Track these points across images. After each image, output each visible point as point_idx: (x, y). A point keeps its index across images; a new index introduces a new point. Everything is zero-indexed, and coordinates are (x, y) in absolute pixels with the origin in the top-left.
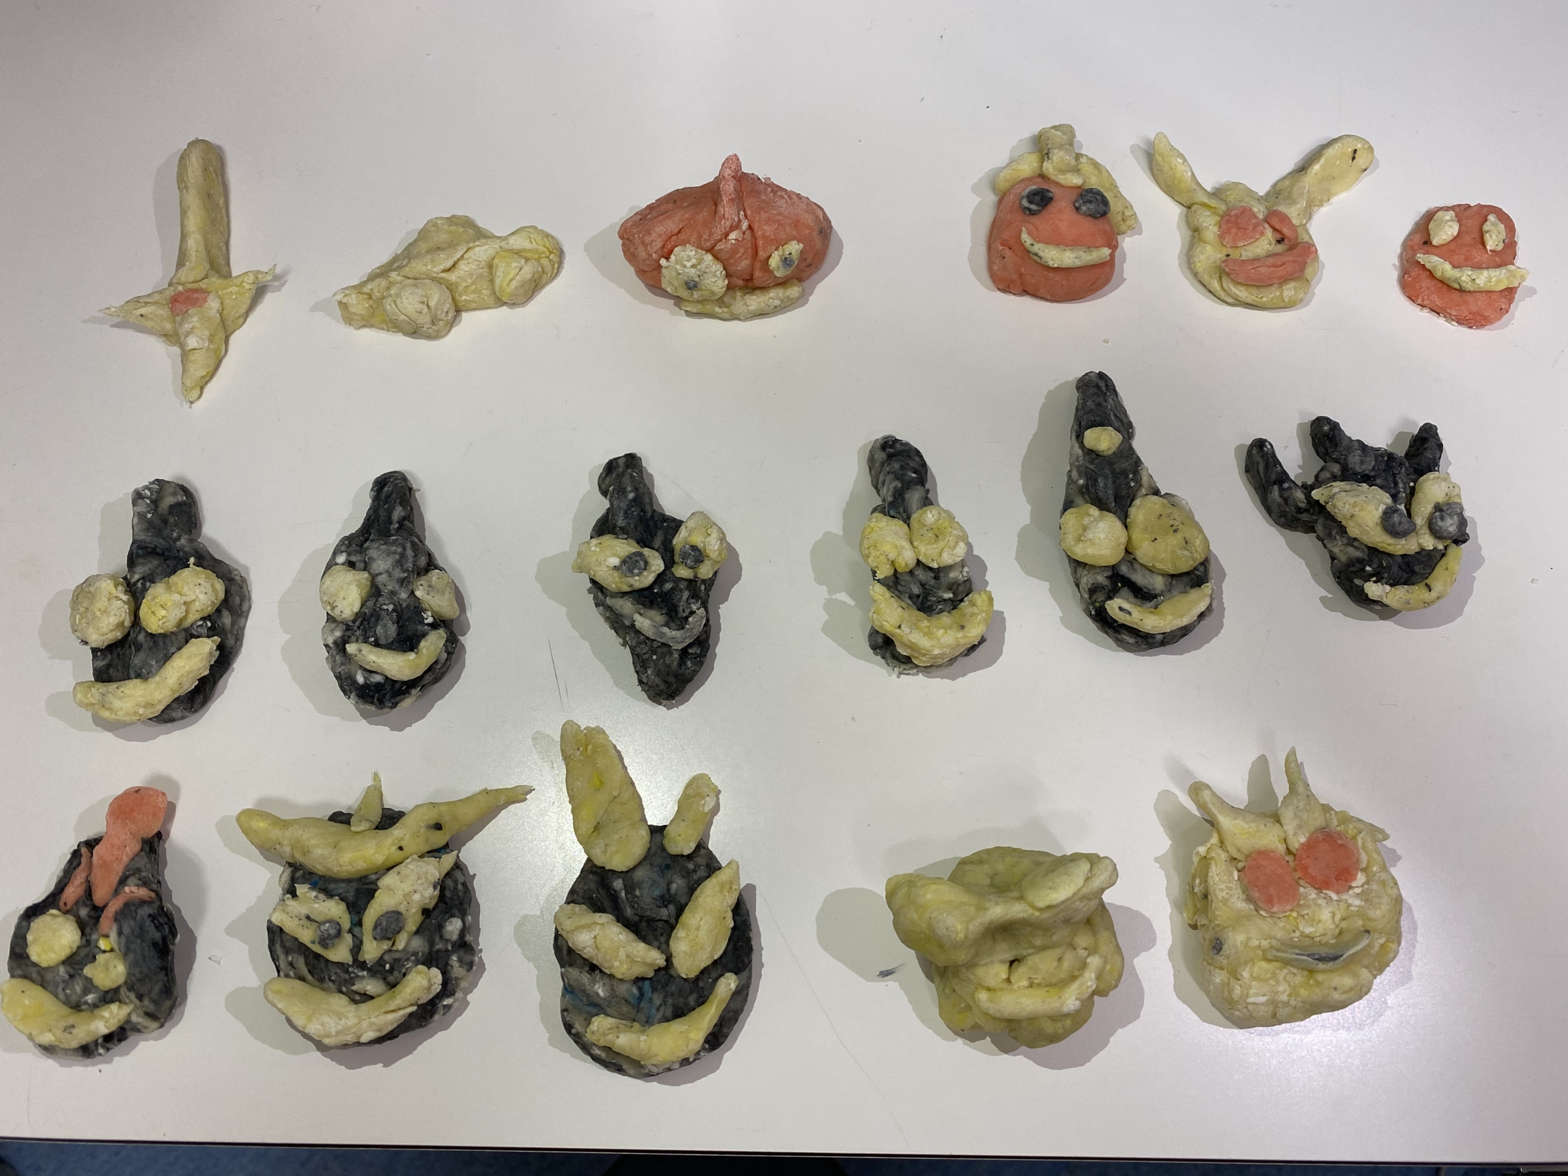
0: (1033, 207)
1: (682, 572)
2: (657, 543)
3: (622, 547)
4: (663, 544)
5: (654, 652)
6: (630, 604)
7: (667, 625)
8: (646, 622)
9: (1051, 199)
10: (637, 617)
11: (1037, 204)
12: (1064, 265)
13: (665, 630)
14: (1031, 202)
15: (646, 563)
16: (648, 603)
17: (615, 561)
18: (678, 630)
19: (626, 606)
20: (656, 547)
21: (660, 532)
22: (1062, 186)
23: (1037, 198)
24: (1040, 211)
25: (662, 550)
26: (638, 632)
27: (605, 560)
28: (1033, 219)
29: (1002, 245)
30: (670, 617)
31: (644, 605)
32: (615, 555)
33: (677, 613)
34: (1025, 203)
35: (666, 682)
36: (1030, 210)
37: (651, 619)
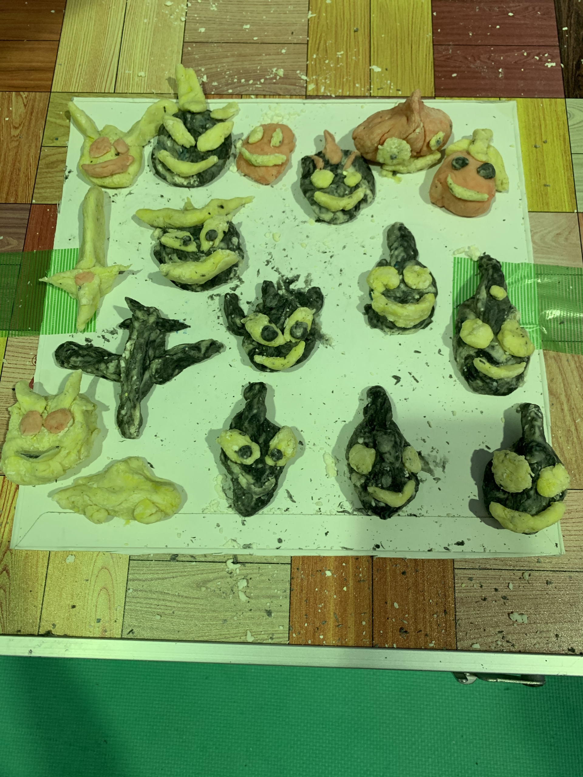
0: (457, 166)
1: (269, 461)
2: (261, 440)
3: (242, 440)
4: (264, 441)
5: (244, 495)
6: (238, 469)
7: (254, 484)
8: (245, 480)
9: (467, 164)
10: (240, 476)
11: (459, 165)
12: (463, 198)
13: (253, 486)
14: (457, 163)
15: (251, 453)
16: (247, 471)
17: (236, 448)
18: (259, 488)
19: (236, 469)
20: (260, 442)
21: (264, 435)
22: (475, 159)
23: (461, 162)
24: (460, 169)
25: (262, 446)
26: (238, 483)
27: (232, 446)
28: (456, 172)
29: (438, 180)
30: (257, 481)
31: (245, 472)
32: (237, 445)
33: (260, 480)
34: (454, 163)
35: (246, 510)
36: (455, 167)
37: (247, 479)
